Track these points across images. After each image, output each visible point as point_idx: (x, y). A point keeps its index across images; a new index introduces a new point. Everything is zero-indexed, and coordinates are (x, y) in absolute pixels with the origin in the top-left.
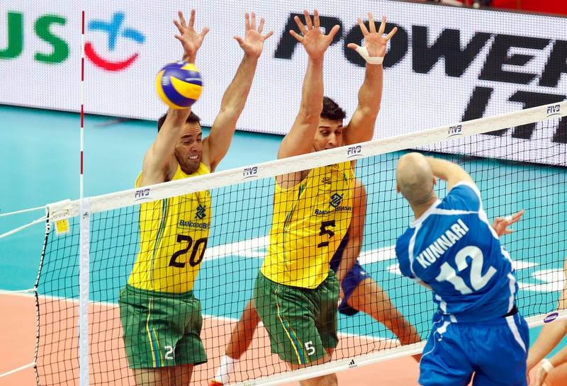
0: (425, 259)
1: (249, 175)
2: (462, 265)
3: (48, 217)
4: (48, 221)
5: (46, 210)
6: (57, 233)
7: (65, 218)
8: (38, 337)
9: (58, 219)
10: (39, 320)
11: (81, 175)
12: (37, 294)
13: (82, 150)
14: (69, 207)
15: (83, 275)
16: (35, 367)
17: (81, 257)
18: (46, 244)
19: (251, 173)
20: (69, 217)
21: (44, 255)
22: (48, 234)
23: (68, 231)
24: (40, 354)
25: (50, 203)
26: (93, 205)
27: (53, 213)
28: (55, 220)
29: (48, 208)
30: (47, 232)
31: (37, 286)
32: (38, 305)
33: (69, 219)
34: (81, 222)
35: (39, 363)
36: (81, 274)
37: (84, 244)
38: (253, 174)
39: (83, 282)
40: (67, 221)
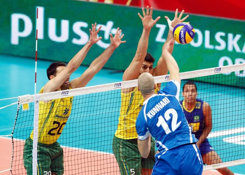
0: (151, 114)
1: (117, 87)
2: (168, 118)
3: (19, 102)
4: (19, 104)
5: (18, 99)
6: (23, 109)
7: (27, 103)
8: (13, 157)
9: (24, 103)
10: (13, 149)
11: (35, 83)
12: (12, 137)
13: (36, 72)
14: (29, 98)
15: (35, 129)
16: (11, 171)
17: (34, 121)
18: (17, 115)
19: (118, 86)
20: (29, 102)
21: (16, 119)
22: (18, 110)
23: (29, 109)
24: (13, 165)
25: (20, 96)
26: (41, 97)
27: (21, 100)
28: (22, 103)
29: (19, 98)
30: (18, 109)
31: (13, 133)
32: (13, 142)
33: (29, 103)
34: (35, 105)
35: (13, 169)
36: (34, 129)
37: (36, 115)
38: (119, 86)
39: (35, 133)
40: (28, 104)
